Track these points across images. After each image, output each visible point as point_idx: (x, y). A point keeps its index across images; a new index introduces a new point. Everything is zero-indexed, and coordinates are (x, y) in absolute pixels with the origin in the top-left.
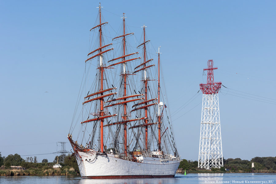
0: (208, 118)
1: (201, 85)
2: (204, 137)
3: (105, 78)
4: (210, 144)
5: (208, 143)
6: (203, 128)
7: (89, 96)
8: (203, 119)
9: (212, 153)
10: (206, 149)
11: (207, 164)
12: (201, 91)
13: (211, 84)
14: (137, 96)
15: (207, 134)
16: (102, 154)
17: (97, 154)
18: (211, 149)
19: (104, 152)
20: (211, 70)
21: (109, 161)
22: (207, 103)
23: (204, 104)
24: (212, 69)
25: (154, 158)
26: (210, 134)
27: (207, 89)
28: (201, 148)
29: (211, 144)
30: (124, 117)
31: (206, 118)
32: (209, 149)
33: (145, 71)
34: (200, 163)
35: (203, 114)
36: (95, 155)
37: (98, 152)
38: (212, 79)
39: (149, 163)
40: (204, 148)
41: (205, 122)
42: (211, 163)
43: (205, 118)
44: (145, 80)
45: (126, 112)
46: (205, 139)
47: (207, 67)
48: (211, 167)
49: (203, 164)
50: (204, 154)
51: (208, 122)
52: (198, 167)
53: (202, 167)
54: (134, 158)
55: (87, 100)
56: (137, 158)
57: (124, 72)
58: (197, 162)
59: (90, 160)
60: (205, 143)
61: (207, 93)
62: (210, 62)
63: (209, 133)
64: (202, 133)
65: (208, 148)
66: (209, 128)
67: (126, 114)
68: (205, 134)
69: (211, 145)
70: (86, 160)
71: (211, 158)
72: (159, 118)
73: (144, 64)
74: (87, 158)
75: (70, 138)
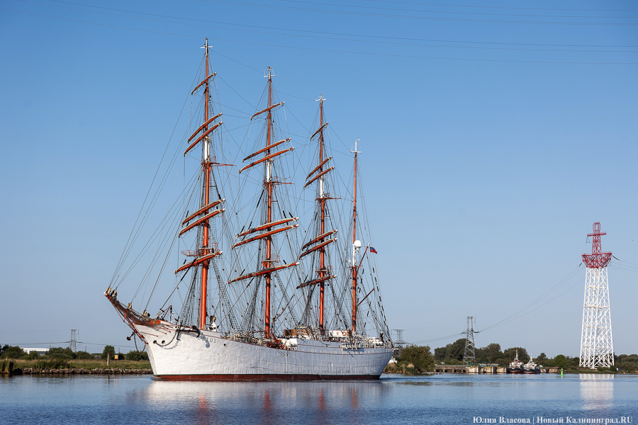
0: (593, 299)
1: (584, 256)
2: (587, 325)
3: (213, 184)
4: (595, 334)
5: (593, 333)
6: (586, 314)
7: (187, 221)
8: (586, 301)
9: (599, 346)
10: (590, 342)
11: (592, 361)
12: (584, 264)
13: (597, 255)
14: (287, 222)
15: (592, 321)
16: (189, 331)
17: (179, 331)
18: (597, 341)
19: (194, 327)
20: (597, 235)
21: (208, 346)
22: (592, 280)
23: (588, 281)
24: (599, 235)
25: (326, 342)
26: (596, 321)
27: (593, 261)
28: (584, 341)
29: (598, 334)
30: (265, 264)
31: (591, 300)
32: (595, 342)
33: (321, 182)
34: (583, 361)
35: (587, 294)
36: (173, 333)
37: (181, 326)
38: (599, 248)
39: (312, 351)
40: (588, 341)
41: (589, 305)
42: (597, 361)
43: (589, 300)
44: (322, 197)
45: (270, 254)
46: (589, 328)
47: (592, 233)
48: (597, 365)
49: (587, 361)
50: (588, 347)
51: (593, 305)
52: (580, 365)
53: (584, 366)
54: (277, 341)
55: (185, 227)
56: (284, 341)
57: (268, 178)
58: (578, 359)
59: (163, 342)
60: (589, 334)
61: (593, 267)
62: (597, 225)
63: (594, 320)
64: (585, 320)
65: (593, 341)
66: (594, 314)
67: (270, 257)
68: (590, 322)
69: (597, 337)
70: (155, 342)
71: (597, 354)
72: (355, 270)
73: (320, 168)
74: (156, 339)
75: (112, 297)
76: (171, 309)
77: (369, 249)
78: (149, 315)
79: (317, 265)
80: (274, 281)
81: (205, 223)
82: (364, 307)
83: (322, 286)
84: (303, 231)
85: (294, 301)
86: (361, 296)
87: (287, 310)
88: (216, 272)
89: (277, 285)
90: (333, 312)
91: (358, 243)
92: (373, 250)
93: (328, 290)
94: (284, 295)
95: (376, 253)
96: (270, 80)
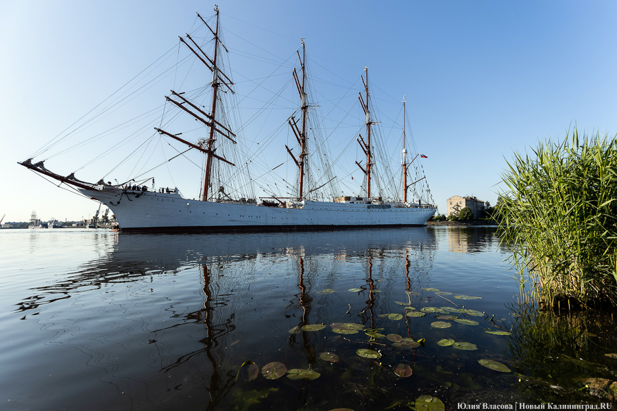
59: (119, 203)
70: (111, 203)
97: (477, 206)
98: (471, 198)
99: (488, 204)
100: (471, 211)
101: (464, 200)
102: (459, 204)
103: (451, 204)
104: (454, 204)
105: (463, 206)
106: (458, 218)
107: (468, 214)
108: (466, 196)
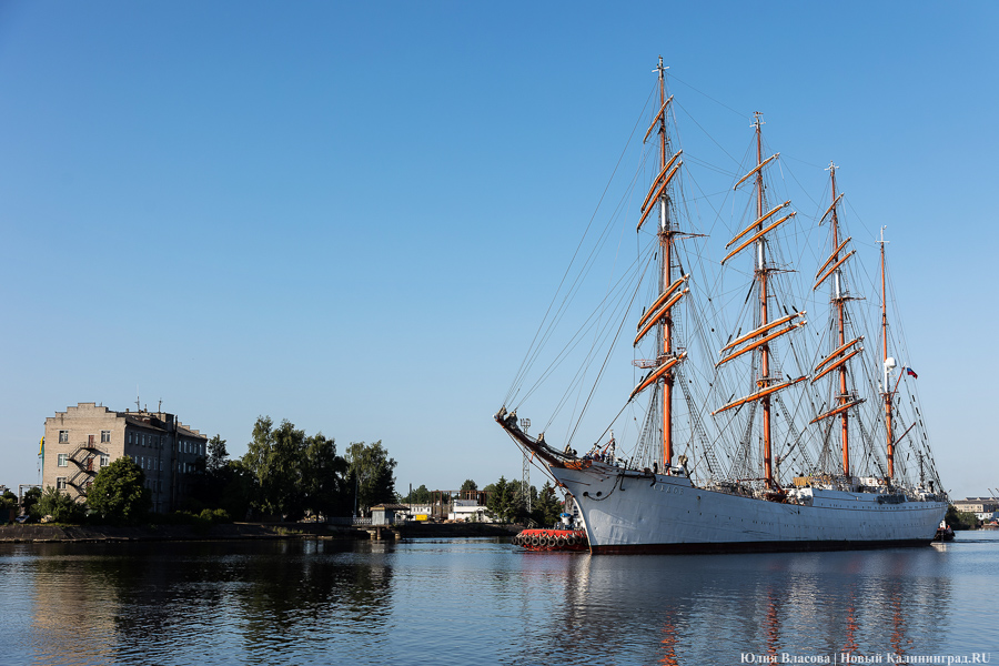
3: (676, 263)
14: (790, 320)
16: (639, 477)
17: (622, 477)
19: (647, 471)
25: (854, 494)
30: (761, 384)
33: (837, 276)
36: (613, 479)
44: (838, 298)
45: (768, 370)
57: (761, 264)
59: (599, 494)
67: (768, 374)
70: (586, 494)
72: (889, 398)
73: (836, 258)
74: (587, 489)
75: (508, 423)
76: (614, 444)
77: (905, 372)
78: (575, 452)
79: (837, 390)
80: (775, 407)
81: (666, 319)
82: (904, 446)
83: (845, 416)
84: (814, 334)
85: (806, 437)
86: (899, 432)
87: (796, 449)
88: (685, 389)
89: (780, 413)
90: (862, 452)
91: (890, 361)
92: (911, 372)
93: (853, 424)
94: (792, 428)
95: (915, 376)
96: (759, 130)
97: (175, 457)
98: (154, 420)
99: (220, 449)
100: (140, 479)
101: (121, 425)
102: (98, 443)
103: (62, 438)
104: (77, 440)
105: (115, 451)
106: (82, 508)
107: (127, 489)
108: (134, 409)
